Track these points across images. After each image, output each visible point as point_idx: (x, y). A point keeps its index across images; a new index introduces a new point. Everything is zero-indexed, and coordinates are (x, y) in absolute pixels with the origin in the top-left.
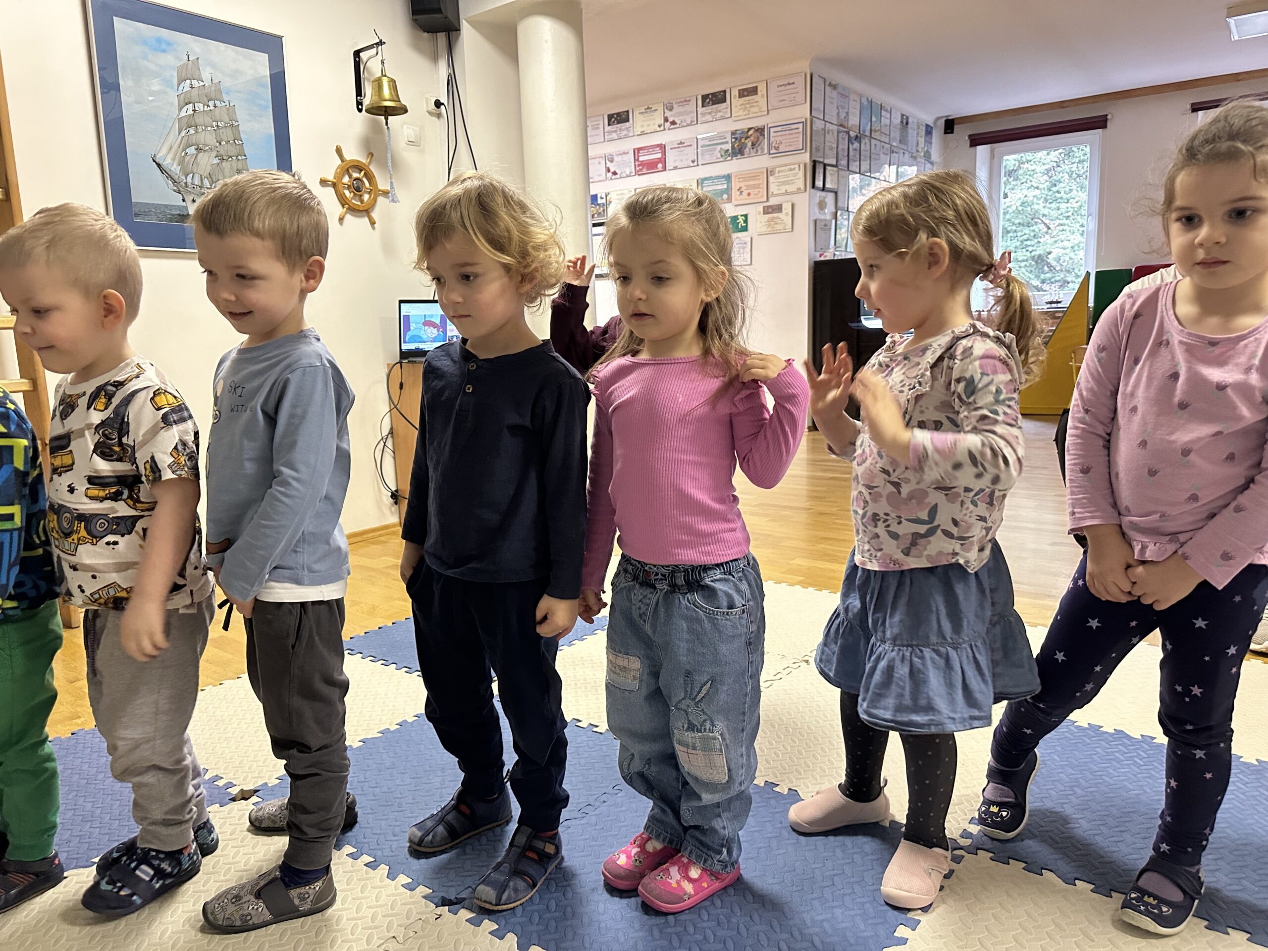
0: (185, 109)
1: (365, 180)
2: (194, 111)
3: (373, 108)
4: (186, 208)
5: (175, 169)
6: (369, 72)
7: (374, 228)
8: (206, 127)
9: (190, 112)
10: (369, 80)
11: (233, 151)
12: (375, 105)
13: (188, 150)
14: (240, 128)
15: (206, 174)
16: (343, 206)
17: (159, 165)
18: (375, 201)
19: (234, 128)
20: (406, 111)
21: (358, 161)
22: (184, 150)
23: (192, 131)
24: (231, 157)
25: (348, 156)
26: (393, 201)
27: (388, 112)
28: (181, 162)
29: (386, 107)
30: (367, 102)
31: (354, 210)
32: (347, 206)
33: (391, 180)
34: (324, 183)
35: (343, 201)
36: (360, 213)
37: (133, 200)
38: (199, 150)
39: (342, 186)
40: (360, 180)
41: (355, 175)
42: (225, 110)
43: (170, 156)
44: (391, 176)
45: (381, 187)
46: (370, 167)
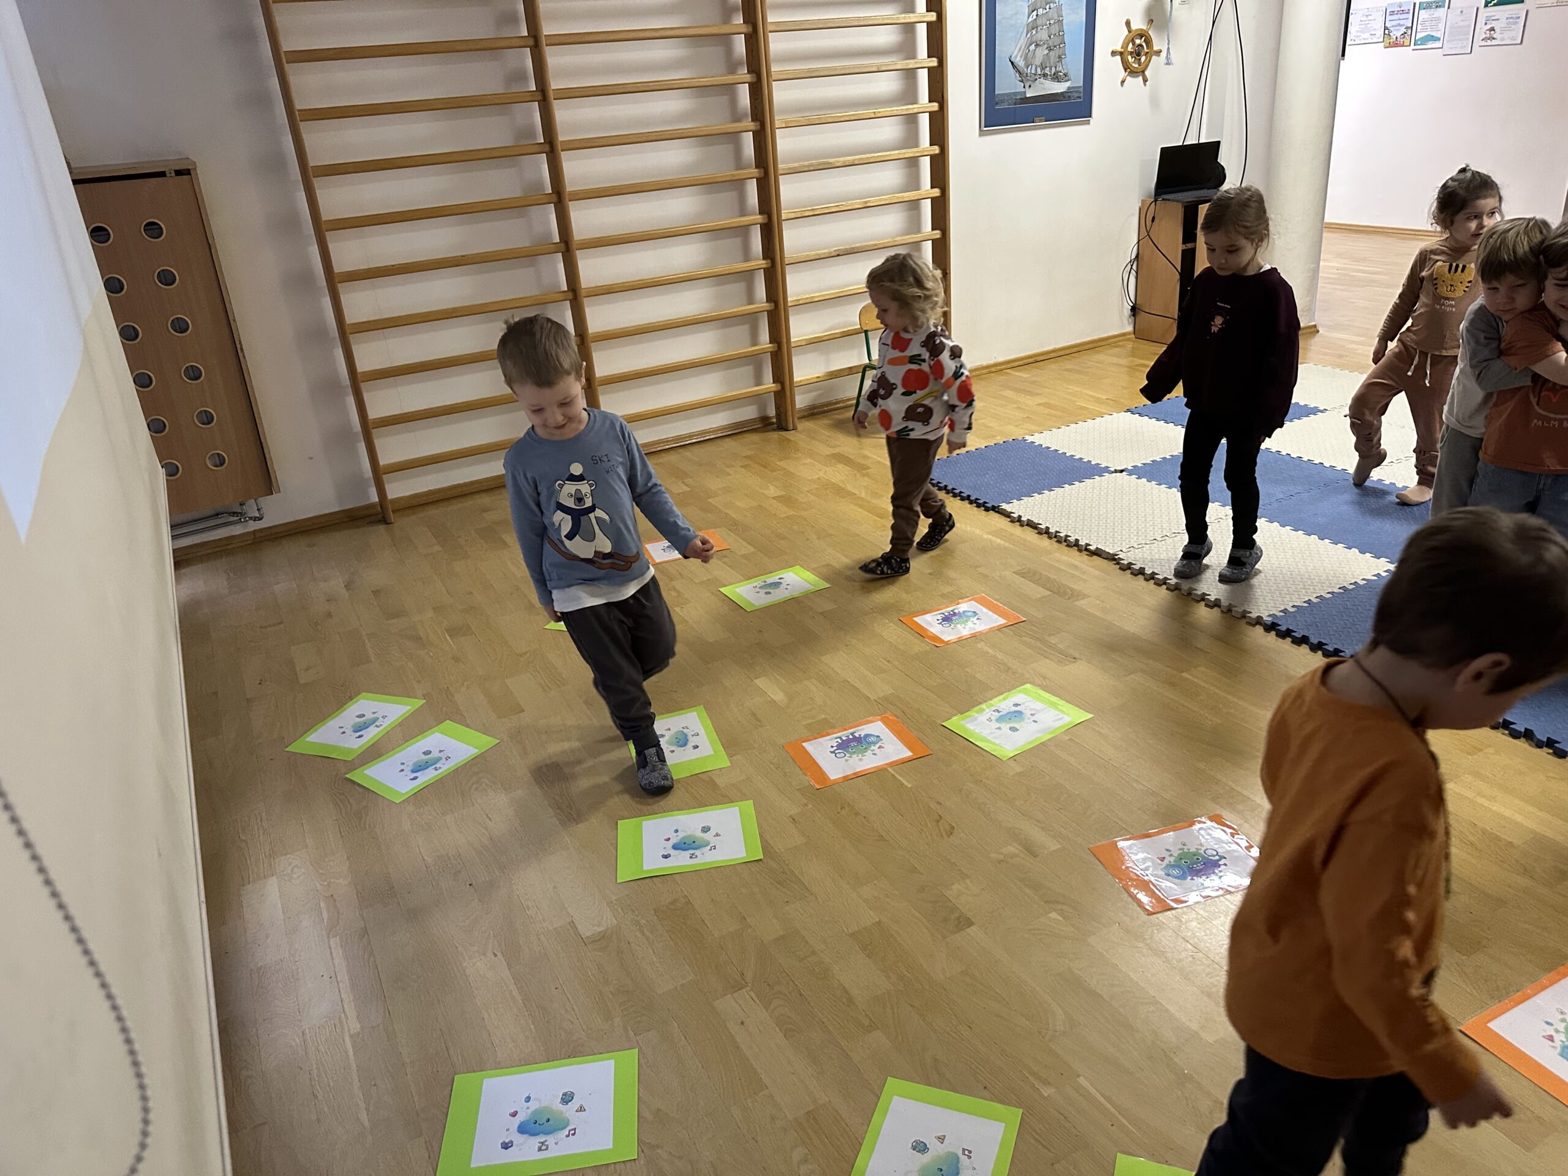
0: (1031, 16)
1: (1144, 44)
2: (1037, 15)
4: (1025, 92)
5: (1020, 63)
7: (1145, 85)
8: (1043, 26)
9: (1035, 17)
11: (1057, 41)
13: (1030, 48)
14: (1064, 22)
15: (1039, 64)
16: (1126, 71)
18: (1150, 61)
19: (1060, 22)
21: (1142, 30)
22: (1028, 47)
23: (1034, 32)
24: (1055, 47)
25: (1134, 27)
26: (1167, 58)
28: (1026, 59)
31: (1133, 73)
32: (1129, 70)
33: (1168, 44)
34: (1114, 53)
35: (1126, 66)
36: (1137, 74)
37: (996, 93)
38: (1037, 45)
39: (1127, 53)
40: (1141, 45)
41: (1138, 41)
42: (1055, 9)
43: (1019, 55)
44: (1169, 41)
45: (1156, 48)
46: (1149, 32)
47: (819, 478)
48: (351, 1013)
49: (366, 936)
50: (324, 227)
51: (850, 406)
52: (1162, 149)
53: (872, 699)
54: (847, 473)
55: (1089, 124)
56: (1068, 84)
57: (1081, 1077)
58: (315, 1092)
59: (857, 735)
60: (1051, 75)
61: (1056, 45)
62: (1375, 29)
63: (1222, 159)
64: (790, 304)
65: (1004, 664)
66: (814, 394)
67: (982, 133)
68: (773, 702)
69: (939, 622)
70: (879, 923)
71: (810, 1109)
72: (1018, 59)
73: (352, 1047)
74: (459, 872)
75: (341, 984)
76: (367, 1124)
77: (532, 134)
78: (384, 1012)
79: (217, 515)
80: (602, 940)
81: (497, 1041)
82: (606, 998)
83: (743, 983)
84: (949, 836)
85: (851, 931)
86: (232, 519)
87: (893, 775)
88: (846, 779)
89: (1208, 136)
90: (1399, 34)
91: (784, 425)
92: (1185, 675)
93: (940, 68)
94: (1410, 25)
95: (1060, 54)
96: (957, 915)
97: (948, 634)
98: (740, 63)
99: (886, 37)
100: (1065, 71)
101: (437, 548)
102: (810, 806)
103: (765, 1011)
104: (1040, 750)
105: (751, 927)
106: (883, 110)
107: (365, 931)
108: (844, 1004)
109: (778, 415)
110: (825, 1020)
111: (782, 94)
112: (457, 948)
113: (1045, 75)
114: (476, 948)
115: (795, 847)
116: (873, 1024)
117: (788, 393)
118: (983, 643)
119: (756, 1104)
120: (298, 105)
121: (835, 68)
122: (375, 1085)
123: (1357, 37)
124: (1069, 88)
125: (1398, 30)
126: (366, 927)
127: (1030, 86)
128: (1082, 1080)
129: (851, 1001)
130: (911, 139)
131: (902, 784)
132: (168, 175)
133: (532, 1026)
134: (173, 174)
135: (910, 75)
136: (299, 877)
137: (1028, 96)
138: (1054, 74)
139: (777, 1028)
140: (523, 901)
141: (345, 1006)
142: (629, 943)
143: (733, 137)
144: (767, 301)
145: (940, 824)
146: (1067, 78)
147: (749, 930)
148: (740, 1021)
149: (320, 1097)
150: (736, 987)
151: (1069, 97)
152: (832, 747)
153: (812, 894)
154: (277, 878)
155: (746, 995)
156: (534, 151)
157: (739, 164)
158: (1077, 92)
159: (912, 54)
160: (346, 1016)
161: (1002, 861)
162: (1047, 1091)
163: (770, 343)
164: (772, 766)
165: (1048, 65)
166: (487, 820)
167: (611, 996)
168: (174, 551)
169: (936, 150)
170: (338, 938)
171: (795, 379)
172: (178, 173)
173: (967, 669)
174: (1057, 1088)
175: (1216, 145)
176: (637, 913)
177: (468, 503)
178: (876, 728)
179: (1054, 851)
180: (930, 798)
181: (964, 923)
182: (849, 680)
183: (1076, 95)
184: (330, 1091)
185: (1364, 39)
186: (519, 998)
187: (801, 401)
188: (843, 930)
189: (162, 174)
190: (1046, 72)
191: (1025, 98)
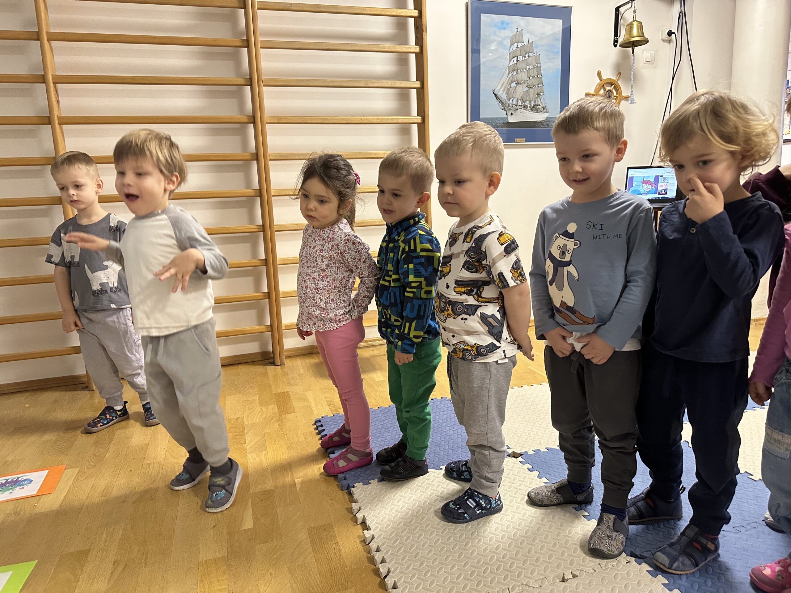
0: (512, 61)
1: (614, 91)
2: (517, 61)
3: (625, 43)
4: (507, 118)
5: (504, 96)
6: (624, 20)
8: (523, 69)
9: (515, 62)
10: (624, 25)
11: (536, 82)
12: (626, 41)
13: (512, 85)
14: (542, 68)
15: (520, 97)
17: (496, 95)
19: (538, 68)
20: (648, 42)
21: (611, 79)
22: (510, 85)
23: (515, 73)
24: (534, 86)
25: (604, 77)
26: (631, 103)
27: (634, 45)
28: (508, 93)
29: (633, 41)
30: (620, 40)
37: (481, 117)
38: (518, 83)
40: (611, 91)
41: (608, 88)
42: (534, 58)
43: (502, 89)
45: (624, 94)
46: (618, 82)
56: (546, 115)
60: (530, 107)
64: (279, 263)
72: (501, 92)
93: (423, 89)
95: (539, 91)
100: (544, 105)
113: (525, 107)
117: (279, 334)
124: (547, 118)
127: (512, 114)
135: (402, 92)
137: (509, 121)
138: (534, 107)
146: (545, 110)
165: (528, 99)
187: (289, 343)
190: (526, 104)
191: (508, 122)
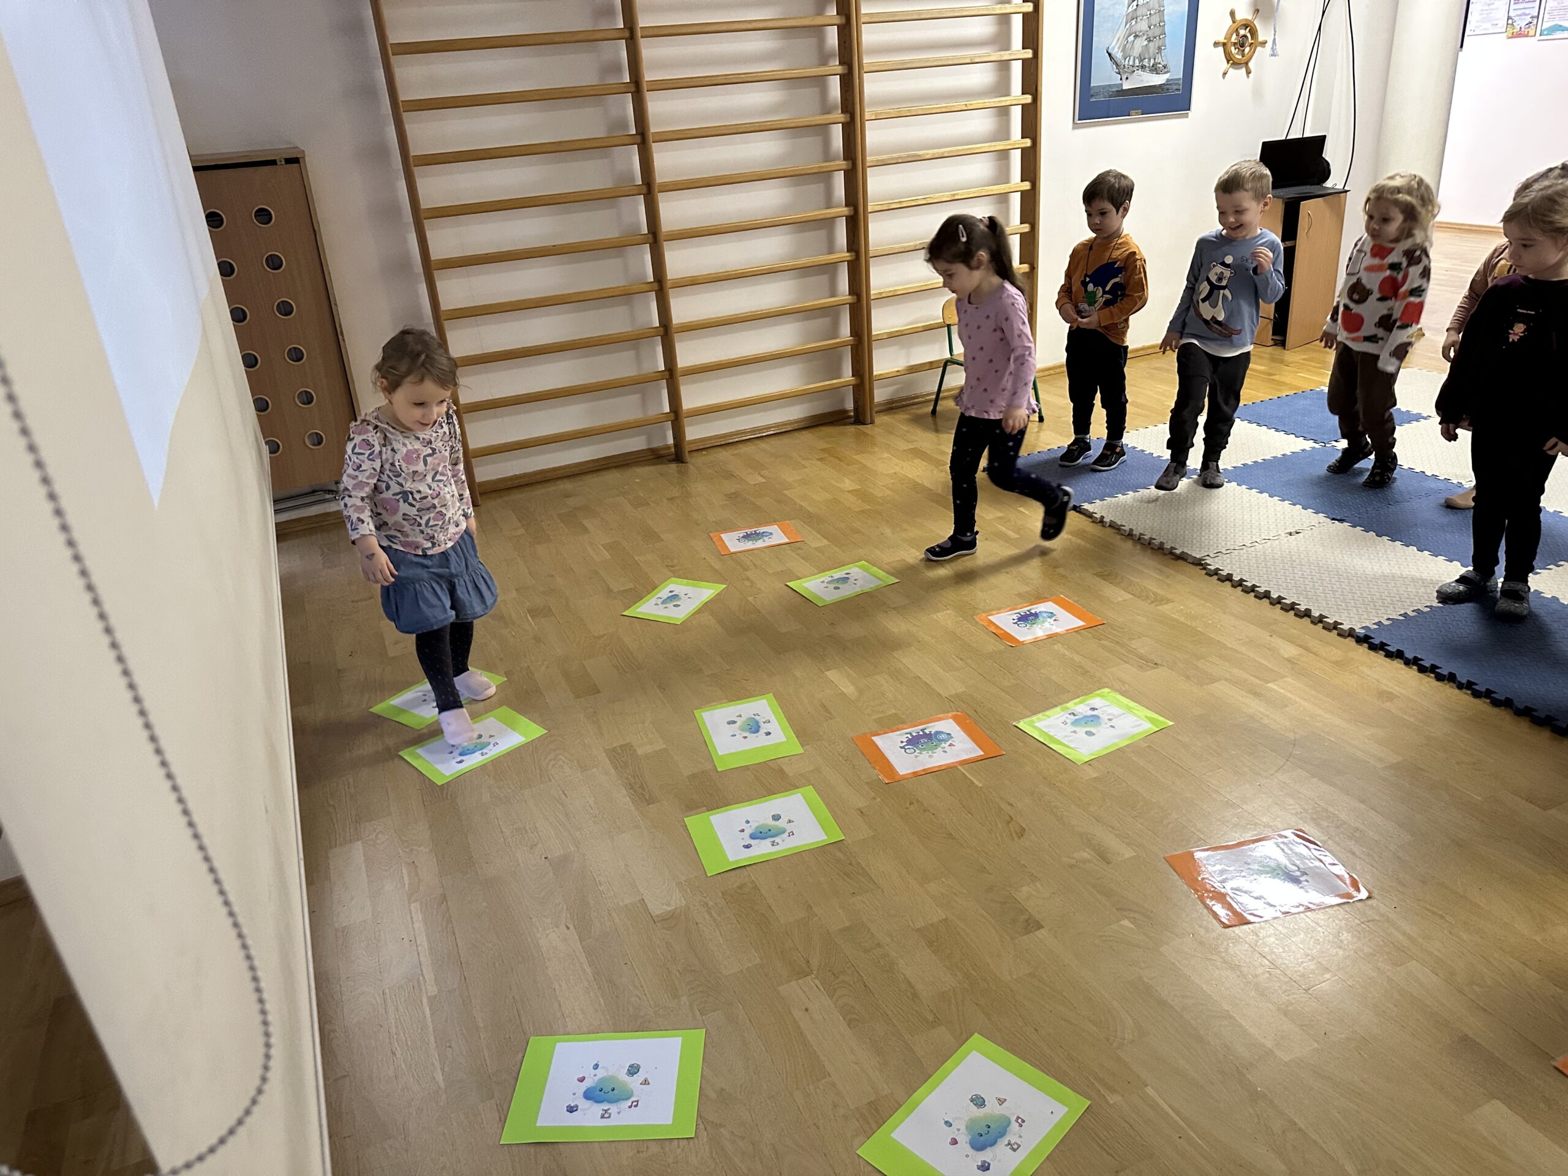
0: (1131, 6)
2: (1137, 5)
4: (1122, 84)
5: (1118, 55)
7: (1248, 77)
8: (1143, 17)
9: (1135, 7)
11: (1157, 31)
13: (1129, 39)
14: (1165, 12)
15: (1138, 55)
16: (1228, 63)
17: (1110, 55)
18: (1254, 52)
19: (1161, 12)
21: (1246, 20)
22: (1127, 39)
23: (1134, 23)
24: (1155, 38)
25: (1238, 17)
28: (1124, 50)
31: (1236, 64)
32: (1231, 62)
33: (1275, 35)
34: (1216, 44)
35: (1229, 58)
36: (1240, 66)
37: (1092, 85)
38: (1136, 36)
39: (1230, 44)
40: (1245, 36)
41: (1242, 32)
43: (1118, 46)
44: (1275, 31)
45: (1261, 39)
46: (1255, 22)
47: (895, 473)
48: (429, 975)
49: (445, 903)
50: (423, 215)
51: (930, 401)
52: (1264, 144)
53: (944, 695)
54: (924, 468)
55: (1187, 117)
56: (1167, 76)
57: (1149, 1087)
58: (394, 1050)
59: (927, 731)
60: (1149, 67)
61: (1156, 36)
62: (1497, 19)
63: (1328, 154)
64: (872, 297)
65: (1081, 667)
66: (895, 387)
67: (1075, 126)
68: (843, 694)
69: (1015, 621)
70: (946, 920)
71: (873, 1099)
72: (1116, 49)
73: (430, 1009)
74: (535, 845)
75: (420, 948)
76: (442, 1084)
77: (625, 125)
78: (461, 977)
79: (314, 492)
80: (670, 920)
81: (567, 1012)
82: (674, 977)
83: (809, 971)
84: (1020, 838)
85: (917, 927)
86: (328, 496)
87: (963, 773)
88: (916, 774)
89: (1311, 132)
90: (1523, 24)
91: (861, 418)
92: (1270, 685)
93: (1035, 60)
94: (1537, 14)
95: (1160, 45)
96: (1026, 917)
97: (1025, 634)
98: (833, 55)
99: (982, 28)
100: (1165, 63)
101: (522, 531)
102: (879, 800)
103: (829, 1000)
104: (1117, 756)
105: (816, 915)
106: (976, 103)
107: (444, 898)
108: (908, 997)
109: (856, 409)
110: (889, 1013)
111: (873, 86)
112: (531, 918)
113: (1143, 67)
114: (549, 921)
115: (863, 840)
116: (936, 1020)
117: (867, 387)
118: (1060, 645)
119: (818, 1090)
120: (403, 97)
121: (928, 60)
122: (450, 1047)
123: (1477, 27)
124: (1168, 80)
125: (1524, 19)
126: (445, 894)
127: (1127, 78)
128: (1149, 1090)
129: (915, 996)
130: (1003, 132)
131: (973, 783)
132: (279, 163)
133: (602, 1001)
134: (283, 162)
135: (1004, 66)
136: (383, 843)
137: (1124, 88)
138: (1153, 66)
139: (841, 1018)
140: (595, 877)
141: (424, 969)
142: (697, 924)
143: (823, 129)
144: (850, 294)
145: (1010, 825)
146: (1166, 70)
147: (815, 919)
148: (804, 1008)
149: (398, 1056)
150: (802, 973)
151: (1168, 89)
152: (902, 742)
153: (879, 888)
154: (362, 843)
155: (811, 981)
156: (627, 142)
157: (827, 156)
158: (1176, 84)
159: (1006, 46)
160: (424, 978)
161: (1075, 866)
162: (1113, 1099)
163: (851, 336)
164: (841, 758)
165: (1147, 56)
166: (564, 796)
167: (678, 975)
168: (276, 524)
169: (1026, 143)
170: (418, 903)
171: (875, 373)
172: (289, 161)
173: (1042, 671)
174: (1123, 1096)
175: (1320, 141)
176: (705, 895)
177: (551, 488)
178: (947, 725)
179: (1128, 859)
180: (1000, 797)
181: (1032, 925)
182: (921, 676)
183: (1175, 87)
184: (408, 1049)
185: (1485, 29)
186: (589, 970)
187: (880, 395)
188: (909, 926)
189: (273, 163)
190: (1144, 63)
191: (1122, 90)
